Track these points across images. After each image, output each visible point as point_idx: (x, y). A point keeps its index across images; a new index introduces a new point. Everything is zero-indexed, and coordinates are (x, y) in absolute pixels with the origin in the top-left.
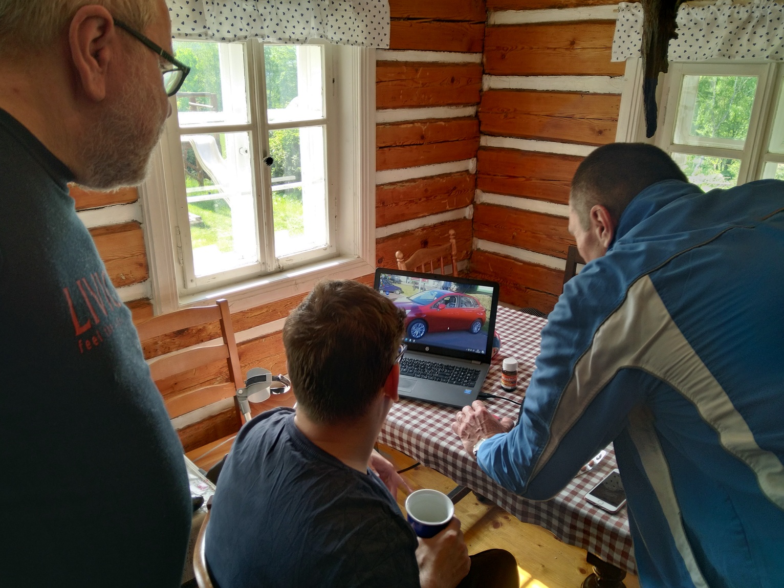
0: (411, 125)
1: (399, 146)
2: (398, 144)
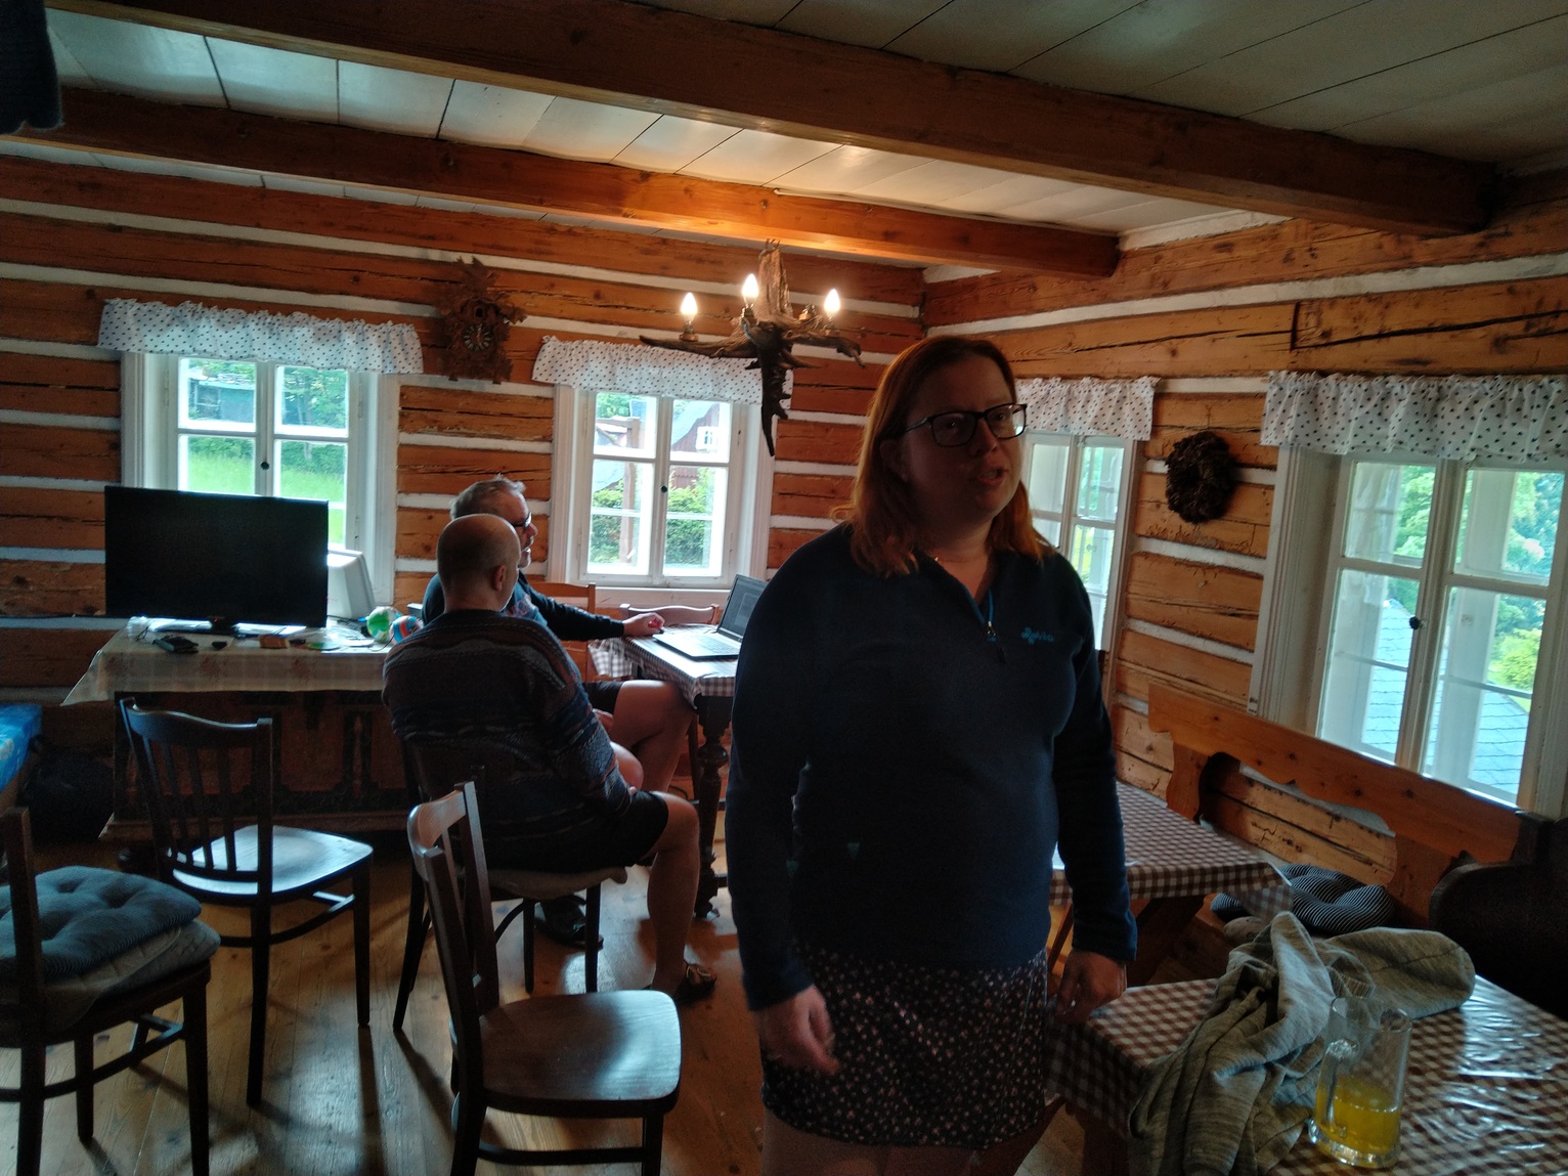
0: (819, 478)
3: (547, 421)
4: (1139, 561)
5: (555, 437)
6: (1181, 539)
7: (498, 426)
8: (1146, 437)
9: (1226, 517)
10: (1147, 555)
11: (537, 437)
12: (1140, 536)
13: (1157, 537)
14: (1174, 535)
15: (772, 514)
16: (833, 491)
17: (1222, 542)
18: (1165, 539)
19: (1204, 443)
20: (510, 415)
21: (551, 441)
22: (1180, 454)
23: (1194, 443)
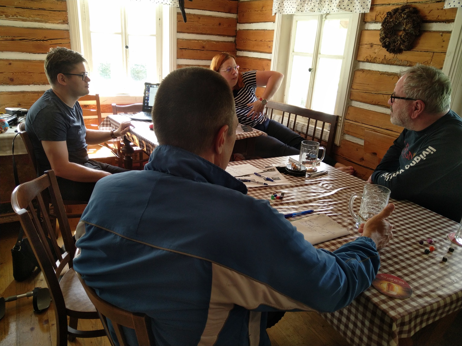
0: (197, 41)
1: (190, 49)
2: (190, 48)
3: (64, 13)
4: (358, 74)
5: (69, 21)
6: (385, 62)
7: (39, 15)
8: (367, 11)
9: (414, 50)
10: (363, 71)
11: (60, 21)
12: (359, 61)
13: (370, 62)
14: (381, 60)
15: (177, 58)
16: (203, 47)
17: (410, 62)
18: (374, 63)
19: (407, 10)
20: (44, 9)
21: (68, 24)
22: (391, 17)
23: (400, 11)
